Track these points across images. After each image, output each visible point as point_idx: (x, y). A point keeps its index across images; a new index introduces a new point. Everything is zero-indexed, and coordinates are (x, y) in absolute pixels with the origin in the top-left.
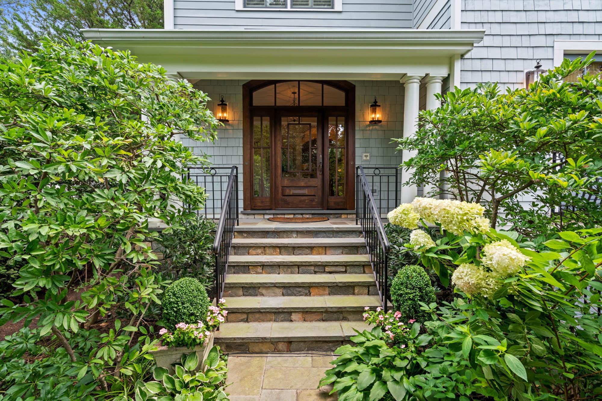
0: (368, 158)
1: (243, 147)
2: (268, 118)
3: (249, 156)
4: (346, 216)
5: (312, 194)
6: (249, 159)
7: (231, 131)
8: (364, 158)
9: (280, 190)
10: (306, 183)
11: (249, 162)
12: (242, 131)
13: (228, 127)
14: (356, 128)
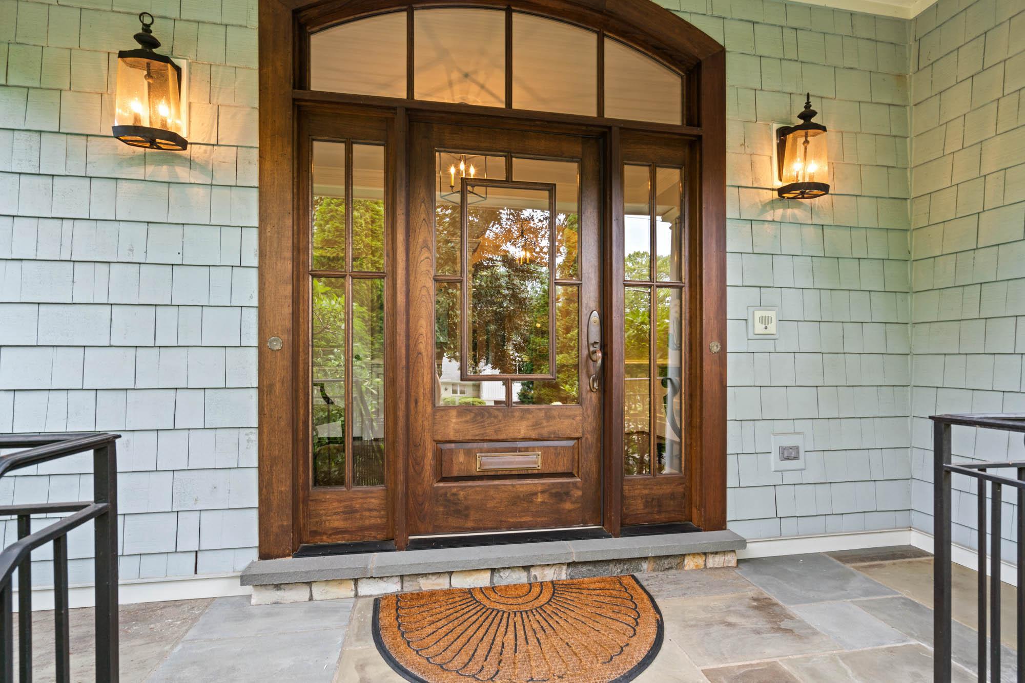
0: (772, 328)
1: (261, 269)
2: (379, 152)
3: (287, 310)
4: (700, 561)
5: (561, 469)
6: (288, 323)
7: (201, 193)
8: (759, 328)
9: (430, 455)
10: (536, 425)
11: (287, 337)
12: (254, 195)
13: (182, 173)
14: (731, 213)
